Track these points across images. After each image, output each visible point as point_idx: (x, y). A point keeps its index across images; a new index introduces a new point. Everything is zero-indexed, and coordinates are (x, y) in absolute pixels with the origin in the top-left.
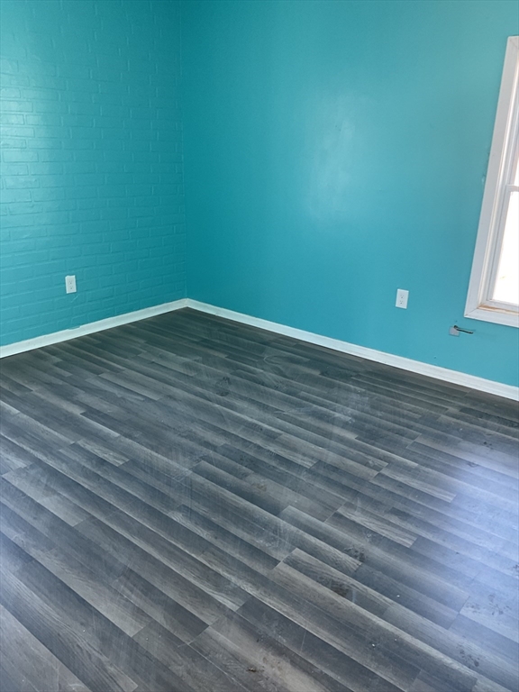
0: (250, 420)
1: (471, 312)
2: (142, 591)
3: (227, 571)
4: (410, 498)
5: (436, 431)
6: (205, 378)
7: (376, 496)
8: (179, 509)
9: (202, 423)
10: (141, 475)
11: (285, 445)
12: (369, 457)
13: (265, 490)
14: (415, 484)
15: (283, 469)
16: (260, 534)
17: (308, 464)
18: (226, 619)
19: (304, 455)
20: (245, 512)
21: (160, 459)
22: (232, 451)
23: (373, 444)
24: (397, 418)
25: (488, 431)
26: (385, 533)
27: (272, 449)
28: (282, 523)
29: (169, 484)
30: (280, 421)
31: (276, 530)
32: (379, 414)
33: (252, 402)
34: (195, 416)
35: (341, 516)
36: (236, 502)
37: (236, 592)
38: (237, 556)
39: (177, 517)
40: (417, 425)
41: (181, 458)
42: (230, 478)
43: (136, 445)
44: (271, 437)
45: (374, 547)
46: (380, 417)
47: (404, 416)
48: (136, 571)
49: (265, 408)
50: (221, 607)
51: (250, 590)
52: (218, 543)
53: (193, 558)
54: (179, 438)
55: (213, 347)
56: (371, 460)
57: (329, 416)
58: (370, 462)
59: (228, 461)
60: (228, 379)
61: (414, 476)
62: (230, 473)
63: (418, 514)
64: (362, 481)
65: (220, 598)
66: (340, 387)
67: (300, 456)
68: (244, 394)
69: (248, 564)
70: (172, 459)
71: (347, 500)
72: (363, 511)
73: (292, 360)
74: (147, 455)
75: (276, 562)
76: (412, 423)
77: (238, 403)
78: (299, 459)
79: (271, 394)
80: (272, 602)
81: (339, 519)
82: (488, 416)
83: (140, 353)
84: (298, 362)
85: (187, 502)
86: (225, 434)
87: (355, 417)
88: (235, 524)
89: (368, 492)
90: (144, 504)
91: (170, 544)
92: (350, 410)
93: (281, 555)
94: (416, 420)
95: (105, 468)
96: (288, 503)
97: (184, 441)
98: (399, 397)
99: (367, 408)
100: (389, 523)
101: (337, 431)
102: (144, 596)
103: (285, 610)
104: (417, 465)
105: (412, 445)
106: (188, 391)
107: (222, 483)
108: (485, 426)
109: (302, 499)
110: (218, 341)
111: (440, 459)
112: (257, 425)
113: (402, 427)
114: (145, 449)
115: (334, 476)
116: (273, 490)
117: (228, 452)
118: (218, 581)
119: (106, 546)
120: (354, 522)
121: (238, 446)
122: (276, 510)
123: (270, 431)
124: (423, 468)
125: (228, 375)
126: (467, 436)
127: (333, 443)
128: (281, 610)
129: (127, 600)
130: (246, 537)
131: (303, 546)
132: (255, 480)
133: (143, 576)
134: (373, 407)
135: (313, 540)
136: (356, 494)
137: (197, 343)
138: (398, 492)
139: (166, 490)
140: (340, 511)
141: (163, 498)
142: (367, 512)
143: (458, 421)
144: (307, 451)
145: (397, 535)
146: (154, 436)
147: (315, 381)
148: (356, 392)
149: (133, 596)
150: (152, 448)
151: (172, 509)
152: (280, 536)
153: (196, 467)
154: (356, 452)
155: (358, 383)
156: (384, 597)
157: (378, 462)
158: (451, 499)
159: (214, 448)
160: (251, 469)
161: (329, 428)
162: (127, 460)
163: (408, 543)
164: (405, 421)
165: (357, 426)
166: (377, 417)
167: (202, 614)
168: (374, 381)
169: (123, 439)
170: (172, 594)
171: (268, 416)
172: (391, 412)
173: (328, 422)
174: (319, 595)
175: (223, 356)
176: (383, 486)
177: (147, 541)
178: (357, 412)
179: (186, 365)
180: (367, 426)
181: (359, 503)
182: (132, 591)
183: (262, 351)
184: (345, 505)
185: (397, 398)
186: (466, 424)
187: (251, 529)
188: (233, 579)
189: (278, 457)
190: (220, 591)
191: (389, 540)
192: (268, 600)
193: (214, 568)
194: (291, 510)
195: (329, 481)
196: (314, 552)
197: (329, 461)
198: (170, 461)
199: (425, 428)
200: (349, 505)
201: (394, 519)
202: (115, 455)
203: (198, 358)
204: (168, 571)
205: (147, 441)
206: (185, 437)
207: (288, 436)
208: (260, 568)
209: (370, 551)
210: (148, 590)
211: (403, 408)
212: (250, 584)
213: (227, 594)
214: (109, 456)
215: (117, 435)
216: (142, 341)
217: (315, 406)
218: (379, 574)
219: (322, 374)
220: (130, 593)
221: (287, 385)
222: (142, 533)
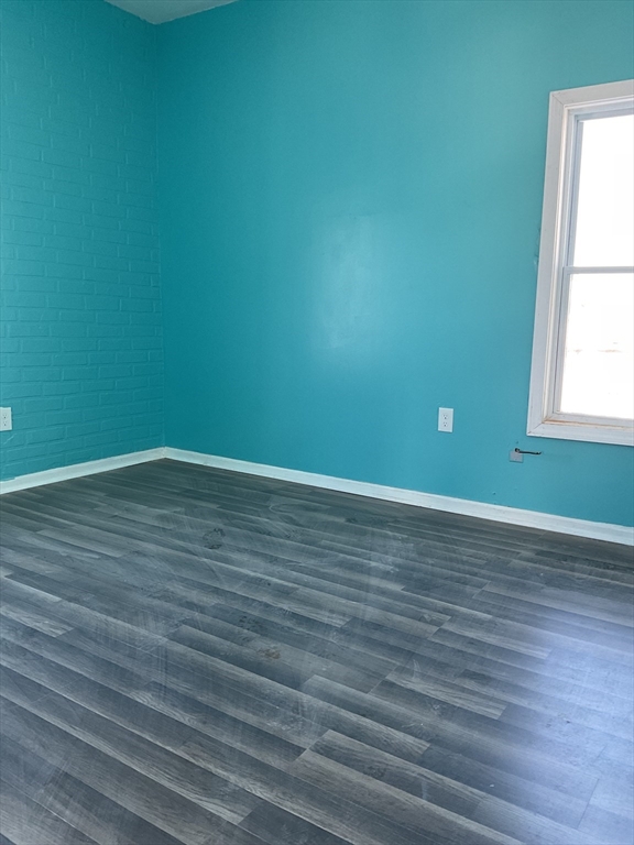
0: (252, 574)
1: (535, 429)
2: (84, 805)
3: (223, 768)
4: (488, 657)
5: (509, 578)
6: (188, 530)
7: (439, 657)
8: (148, 688)
9: (183, 580)
10: (90, 647)
11: (304, 601)
12: (424, 611)
13: (277, 657)
14: (492, 639)
15: (304, 630)
16: (273, 714)
17: (338, 622)
18: (222, 837)
19: (332, 611)
20: (249, 687)
21: (120, 626)
22: (228, 612)
23: (427, 596)
24: (455, 564)
25: (577, 574)
26: (459, 703)
27: (285, 607)
28: (305, 698)
29: (132, 656)
30: (295, 573)
31: (297, 707)
32: (430, 562)
33: (255, 554)
34: (172, 571)
35: (392, 685)
36: (234, 674)
37: (238, 796)
38: (238, 745)
39: (145, 698)
40: (483, 572)
41: (152, 624)
42: (226, 645)
43: (84, 610)
44: (284, 593)
45: (445, 722)
46: (432, 565)
47: (463, 562)
48: (75, 775)
49: (273, 560)
50: (213, 821)
51: (259, 791)
52: (208, 730)
53: (168, 752)
54: (150, 599)
55: (200, 497)
56: (427, 614)
57: (362, 566)
58: (426, 616)
59: (221, 623)
60: (221, 530)
61: (489, 631)
62: (226, 639)
63: (502, 675)
64: (417, 639)
65: (212, 806)
66: (373, 534)
67: (327, 614)
68: (243, 546)
69: (254, 755)
70: (138, 626)
71: (398, 664)
72: (424, 676)
73: (307, 509)
74: (101, 621)
75: (299, 750)
76: (476, 570)
77: (235, 556)
78: (324, 617)
79: (281, 545)
80: (296, 807)
81: (389, 688)
82: (574, 559)
83: (97, 506)
84: (315, 510)
85: (159, 677)
86: (217, 591)
87: (399, 566)
88: (232, 702)
89: (428, 653)
90: (94, 683)
91: (132, 734)
92: (390, 559)
93: (306, 741)
94: (480, 567)
95: (35, 639)
96: (313, 672)
97: (156, 602)
98: (454, 542)
99: (413, 555)
100: (463, 690)
101: (374, 581)
102: (85, 811)
103: (318, 817)
104: (490, 617)
105: (481, 594)
106: (164, 545)
107: (213, 652)
108: (573, 570)
109: (333, 665)
110: (207, 492)
111: (522, 609)
112: (262, 579)
113: (461, 575)
114: (98, 615)
115: (377, 636)
116: (289, 656)
117: (220, 613)
118: (208, 784)
119: (29, 743)
120: (412, 691)
121: (237, 606)
122: (295, 682)
123: (282, 585)
124: (501, 620)
125: (221, 526)
126: (550, 581)
127: (371, 596)
128: (311, 817)
129: (57, 819)
130: (252, 719)
131: (338, 726)
132: (261, 645)
133: (87, 781)
134: (421, 554)
135: (354, 717)
136: (410, 655)
137: (178, 494)
138: (470, 651)
139: (127, 664)
140: (391, 677)
141: (124, 675)
142: (429, 677)
143: (537, 566)
144: (335, 607)
145: (476, 703)
146: (113, 599)
147: (339, 529)
148: (395, 538)
149: (67, 812)
150: (108, 613)
151: (137, 689)
152: (303, 715)
153: (174, 634)
154: (404, 605)
155: (398, 530)
156: (470, 789)
157: (436, 616)
158: (546, 655)
159: (202, 609)
160: (256, 631)
161: (365, 579)
162: (70, 629)
163: (495, 713)
164: (467, 568)
165: (403, 575)
166: (428, 564)
167: (181, 832)
168: (418, 527)
169: (66, 604)
170: (132, 804)
171: (278, 569)
172: (445, 559)
173: (362, 572)
174: (370, 793)
175: (214, 506)
176: (447, 644)
177: (96, 732)
178: (399, 561)
179: (162, 518)
180: (415, 575)
181: (416, 667)
182: (66, 804)
183: (268, 499)
184: (396, 670)
185: (451, 544)
186: (547, 568)
187: (258, 709)
188: (233, 778)
189: (294, 616)
190: (213, 796)
191: (466, 711)
192: (289, 804)
193: (202, 764)
194: (318, 680)
195: (369, 642)
196: (356, 733)
197: (367, 618)
198: (135, 629)
199: (493, 574)
200: (401, 670)
201: (470, 684)
202: (53, 623)
203: (178, 509)
204: (126, 773)
205: (101, 604)
206: (159, 598)
207: (308, 590)
208: (275, 761)
209: (441, 726)
210: (93, 801)
211: (460, 554)
212: (259, 784)
213: (222, 800)
214: (44, 626)
215: (58, 599)
216: (102, 495)
217: (342, 555)
218: (457, 757)
219: (349, 520)
220: (62, 808)
221: (302, 534)
222: (87, 721)
